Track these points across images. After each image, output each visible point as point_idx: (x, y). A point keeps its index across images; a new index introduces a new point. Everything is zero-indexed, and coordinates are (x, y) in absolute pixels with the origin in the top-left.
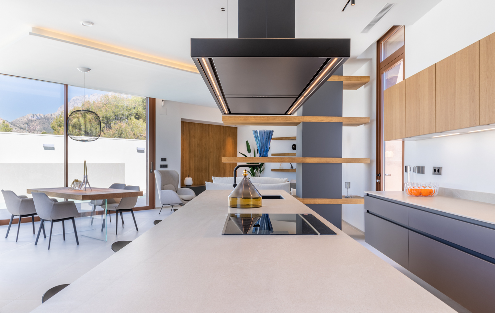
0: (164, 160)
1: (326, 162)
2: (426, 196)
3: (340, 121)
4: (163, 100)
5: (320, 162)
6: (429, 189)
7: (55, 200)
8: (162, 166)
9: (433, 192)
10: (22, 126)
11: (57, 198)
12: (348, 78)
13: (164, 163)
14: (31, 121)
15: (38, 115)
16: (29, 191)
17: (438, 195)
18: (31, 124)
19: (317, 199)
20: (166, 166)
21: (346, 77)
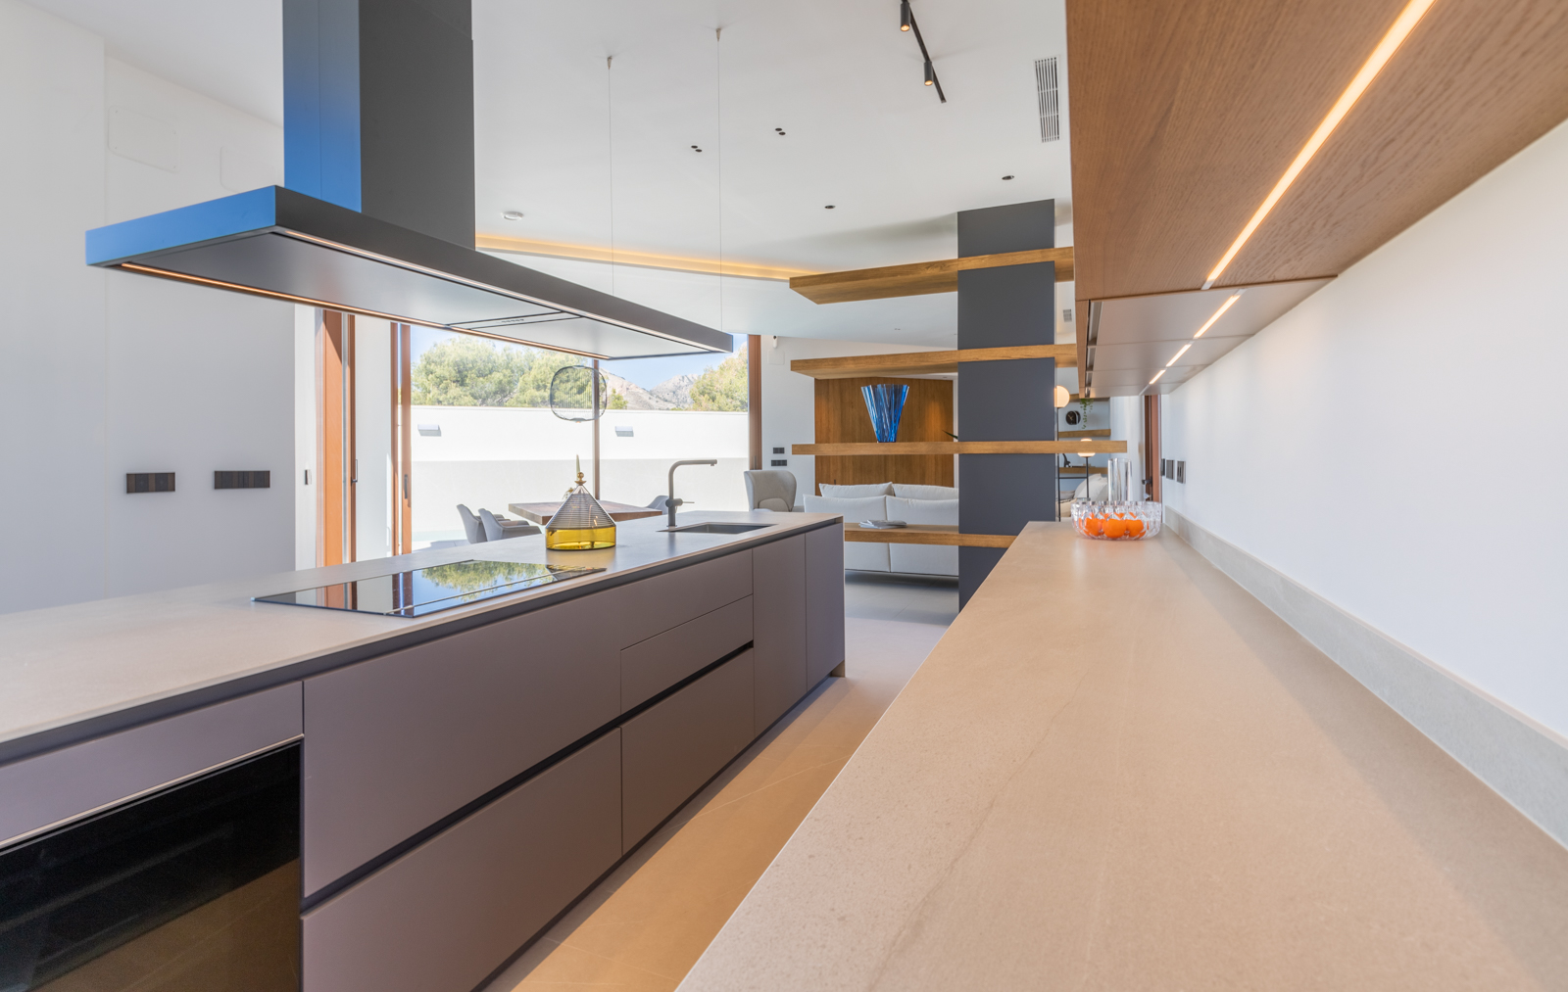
0: (779, 451)
1: (1013, 452)
2: (1114, 538)
3: (1049, 355)
4: (775, 337)
5: (1001, 452)
6: (1133, 519)
7: (527, 523)
8: (775, 463)
9: (1142, 528)
10: (667, 397)
11: (529, 522)
12: (1067, 251)
13: (779, 457)
14: (680, 387)
15: (690, 376)
16: (513, 508)
17: (1158, 537)
18: (679, 392)
19: (995, 536)
20: (784, 463)
21: (1060, 252)
